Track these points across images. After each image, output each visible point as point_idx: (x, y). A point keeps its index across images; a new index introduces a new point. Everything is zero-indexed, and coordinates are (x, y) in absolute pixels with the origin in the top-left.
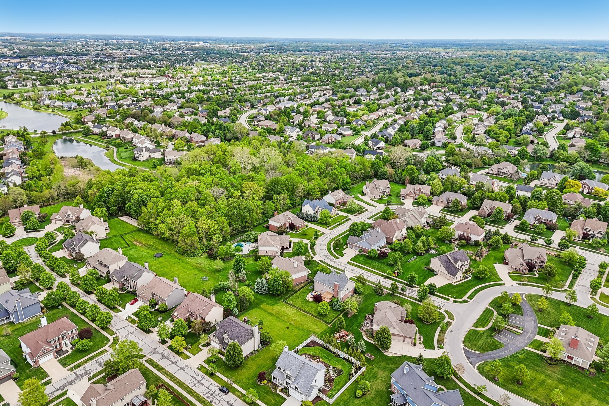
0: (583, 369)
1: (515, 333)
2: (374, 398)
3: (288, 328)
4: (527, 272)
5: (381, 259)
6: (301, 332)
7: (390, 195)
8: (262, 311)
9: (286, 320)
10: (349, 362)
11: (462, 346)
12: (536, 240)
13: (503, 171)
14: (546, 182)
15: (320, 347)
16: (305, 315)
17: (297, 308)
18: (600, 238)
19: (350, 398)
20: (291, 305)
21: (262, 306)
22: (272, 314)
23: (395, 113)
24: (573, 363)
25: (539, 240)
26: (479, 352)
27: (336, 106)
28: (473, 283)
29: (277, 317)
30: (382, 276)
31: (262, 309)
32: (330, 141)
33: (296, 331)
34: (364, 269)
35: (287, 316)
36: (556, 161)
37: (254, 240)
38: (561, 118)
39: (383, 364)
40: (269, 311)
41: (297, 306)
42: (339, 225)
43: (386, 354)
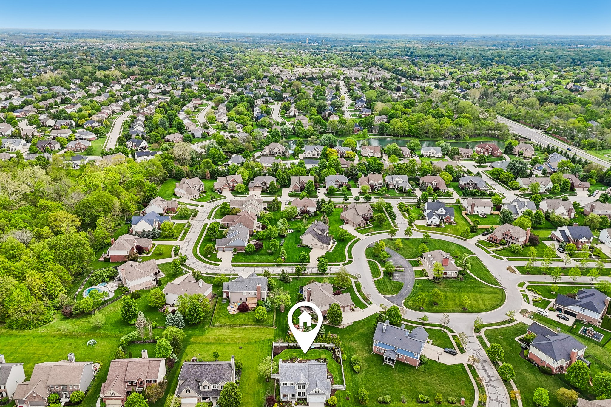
0: (455, 278)
1: (400, 271)
2: (369, 366)
3: (241, 348)
4: (366, 225)
5: (259, 252)
6: (257, 345)
7: (204, 192)
8: (198, 345)
9: (231, 342)
10: (323, 348)
11: (381, 295)
12: (348, 199)
13: (275, 151)
14: (311, 154)
15: (287, 350)
16: (243, 329)
17: (230, 325)
18: (381, 187)
19: (352, 376)
20: (221, 326)
21: (192, 340)
22: (211, 343)
23: (122, 110)
24: (448, 276)
25: (350, 199)
26: (395, 295)
27: (43, 108)
28: (341, 246)
29: (220, 343)
30: (273, 265)
31: (195, 343)
32: (78, 149)
33: (252, 347)
34: (252, 265)
35: (229, 338)
36: (298, 136)
37: (108, 279)
38: (272, 100)
39: (347, 336)
40: (205, 341)
41: (228, 324)
42: (185, 233)
43: (341, 327)
